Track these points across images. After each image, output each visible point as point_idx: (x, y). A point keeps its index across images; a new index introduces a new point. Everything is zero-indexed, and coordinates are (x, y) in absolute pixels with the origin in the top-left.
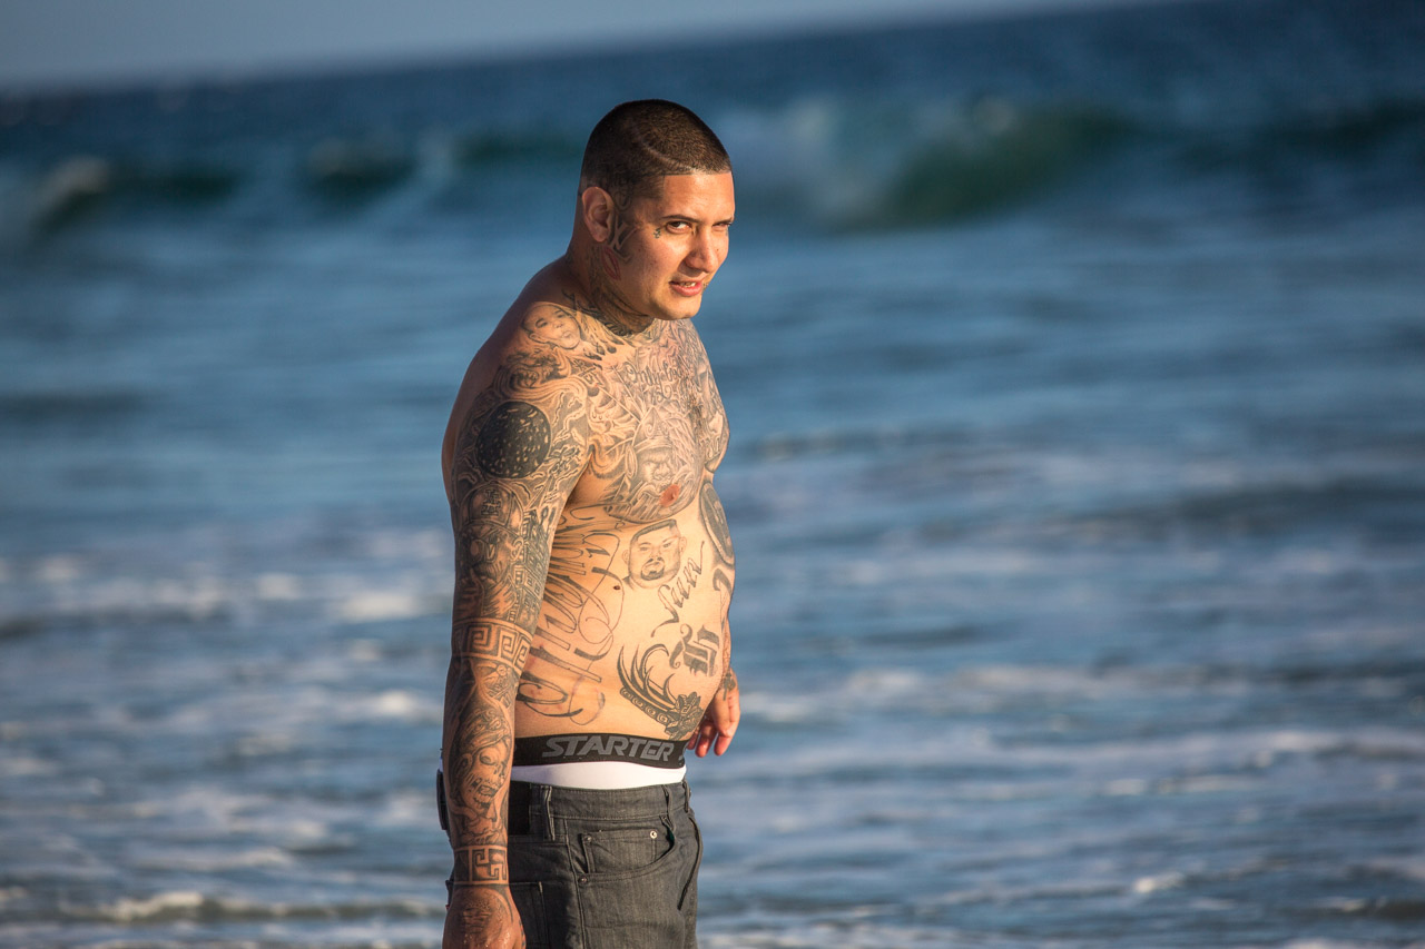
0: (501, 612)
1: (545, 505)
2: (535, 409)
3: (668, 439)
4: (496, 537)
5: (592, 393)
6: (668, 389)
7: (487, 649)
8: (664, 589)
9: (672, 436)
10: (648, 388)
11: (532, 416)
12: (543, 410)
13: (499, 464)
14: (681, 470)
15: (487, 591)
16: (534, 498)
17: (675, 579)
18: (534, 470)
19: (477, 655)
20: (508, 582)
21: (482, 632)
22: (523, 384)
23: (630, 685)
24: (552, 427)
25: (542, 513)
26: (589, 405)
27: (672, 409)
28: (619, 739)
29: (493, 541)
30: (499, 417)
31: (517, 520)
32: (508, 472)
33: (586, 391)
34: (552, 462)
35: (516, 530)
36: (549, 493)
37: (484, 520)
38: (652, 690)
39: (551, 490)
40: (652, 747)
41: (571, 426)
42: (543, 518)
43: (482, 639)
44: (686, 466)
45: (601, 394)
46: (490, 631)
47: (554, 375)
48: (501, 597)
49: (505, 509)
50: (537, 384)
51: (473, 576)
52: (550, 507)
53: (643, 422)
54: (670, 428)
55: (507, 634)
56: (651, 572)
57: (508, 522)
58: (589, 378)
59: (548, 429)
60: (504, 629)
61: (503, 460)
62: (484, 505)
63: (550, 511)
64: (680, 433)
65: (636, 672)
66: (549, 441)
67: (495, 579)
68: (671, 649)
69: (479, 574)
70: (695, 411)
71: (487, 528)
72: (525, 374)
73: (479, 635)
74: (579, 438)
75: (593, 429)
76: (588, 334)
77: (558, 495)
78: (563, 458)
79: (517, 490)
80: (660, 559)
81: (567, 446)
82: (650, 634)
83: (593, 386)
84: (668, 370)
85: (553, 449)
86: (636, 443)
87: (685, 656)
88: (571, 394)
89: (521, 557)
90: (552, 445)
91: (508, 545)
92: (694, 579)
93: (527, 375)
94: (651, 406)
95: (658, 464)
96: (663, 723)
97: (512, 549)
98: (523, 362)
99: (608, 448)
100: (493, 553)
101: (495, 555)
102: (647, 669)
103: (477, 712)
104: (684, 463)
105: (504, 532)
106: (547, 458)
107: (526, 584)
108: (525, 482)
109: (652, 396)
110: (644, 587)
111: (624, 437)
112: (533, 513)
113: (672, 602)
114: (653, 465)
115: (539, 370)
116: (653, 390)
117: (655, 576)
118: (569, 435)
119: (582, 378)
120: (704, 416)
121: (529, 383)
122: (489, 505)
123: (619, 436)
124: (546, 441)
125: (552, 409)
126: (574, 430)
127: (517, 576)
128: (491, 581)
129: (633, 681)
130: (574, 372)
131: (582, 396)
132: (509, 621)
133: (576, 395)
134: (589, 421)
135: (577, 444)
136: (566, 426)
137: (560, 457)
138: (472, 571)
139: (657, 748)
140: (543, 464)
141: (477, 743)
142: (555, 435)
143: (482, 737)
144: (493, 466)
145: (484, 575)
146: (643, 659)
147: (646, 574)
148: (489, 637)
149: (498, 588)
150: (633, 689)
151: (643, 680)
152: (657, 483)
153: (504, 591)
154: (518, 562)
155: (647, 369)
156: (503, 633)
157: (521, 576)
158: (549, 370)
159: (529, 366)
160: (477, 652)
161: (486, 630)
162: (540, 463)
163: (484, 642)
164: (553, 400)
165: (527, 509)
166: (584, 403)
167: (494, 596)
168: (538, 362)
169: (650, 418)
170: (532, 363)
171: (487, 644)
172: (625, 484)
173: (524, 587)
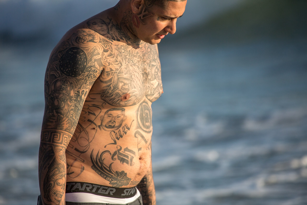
0: (65, 128)
1: (83, 89)
2: (83, 51)
3: (131, 77)
4: (65, 99)
5: (105, 51)
6: (136, 61)
7: (59, 142)
8: (113, 133)
9: (133, 76)
10: (127, 57)
11: (81, 54)
12: (86, 52)
13: (68, 70)
14: (133, 89)
15: (60, 120)
16: (79, 86)
17: (118, 130)
18: (80, 75)
19: (55, 144)
20: (68, 117)
21: (57, 135)
22: (80, 41)
23: (95, 164)
24: (88, 60)
25: (82, 92)
26: (103, 55)
27: (136, 68)
28: (88, 185)
29: (64, 101)
30: (70, 52)
31: (72, 93)
32: (71, 74)
33: (103, 50)
34: (86, 73)
35: (72, 97)
36: (85, 85)
37: (61, 92)
38: (104, 167)
39: (85, 84)
40: (103, 189)
41: (95, 61)
42: (82, 94)
43: (57, 138)
44: (135, 89)
45: (109, 52)
46: (60, 135)
47: (92, 41)
48: (65, 122)
49: (69, 88)
50: (85, 42)
51: (55, 113)
52: (85, 90)
53: (123, 67)
54: (133, 73)
55: (66, 136)
56: (110, 126)
57: (70, 94)
58: (106, 46)
59: (87, 60)
60: (65, 135)
61: (69, 69)
62: (61, 86)
63: (85, 92)
64: (137, 77)
65: (98, 160)
66: (86, 65)
67: (63, 115)
68: (112, 153)
69: (58, 113)
70: (146, 74)
71: (62, 95)
72: (82, 37)
73: (56, 136)
74: (97, 66)
75: (103, 64)
76: (111, 32)
77: (88, 86)
78: (91, 72)
79: (73, 81)
80: (114, 121)
81: (93, 68)
82: (104, 146)
83: (107, 48)
84: (138, 55)
85: (87, 68)
86: (119, 73)
87: (118, 156)
88: (97, 49)
89: (73, 108)
90: (87, 66)
91: (69, 103)
92: (126, 131)
93: (83, 38)
94: (127, 63)
95: (125, 84)
96: (109, 181)
97: (70, 104)
98: (82, 33)
99: (108, 72)
100: (63, 105)
101: (64, 106)
102: (103, 159)
103: (55, 166)
104: (135, 88)
105: (68, 98)
106: (85, 71)
107: (74, 118)
108: (76, 79)
109: (129, 60)
110: (105, 130)
111: (114, 70)
112: (78, 92)
113: (115, 137)
114: (123, 84)
115: (87, 37)
116: (129, 58)
117: (110, 127)
118: (94, 64)
119: (103, 45)
120: (149, 77)
121: (83, 41)
122: (63, 86)
123: (113, 69)
124: (85, 64)
125: (89, 53)
126: (96, 62)
127: (71, 115)
128: (62, 116)
129: (97, 163)
130: (100, 42)
131: (101, 51)
132: (67, 131)
133: (98, 50)
134: (102, 61)
135: (96, 68)
136: (93, 60)
137: (89, 72)
138: (54, 111)
139: (106, 190)
140: (83, 73)
141: (55, 177)
142: (88, 63)
143: (57, 176)
144: (66, 71)
145: (59, 113)
146: (101, 155)
147: (107, 126)
148: (60, 137)
149: (64, 119)
150: (97, 166)
151: (101, 163)
152: (122, 91)
153: (66, 120)
154: (72, 110)
155: (129, 51)
156: (65, 136)
157: (73, 115)
158: (91, 38)
159: (84, 35)
160: (55, 143)
161: (59, 135)
162: (82, 73)
163: (58, 139)
164: (90, 49)
165: (76, 89)
166: (101, 54)
167: (62, 122)
168: (88, 35)
169: (125, 67)
170: (85, 34)
171: (59, 140)
172: (111, 87)
173: (73, 119)
